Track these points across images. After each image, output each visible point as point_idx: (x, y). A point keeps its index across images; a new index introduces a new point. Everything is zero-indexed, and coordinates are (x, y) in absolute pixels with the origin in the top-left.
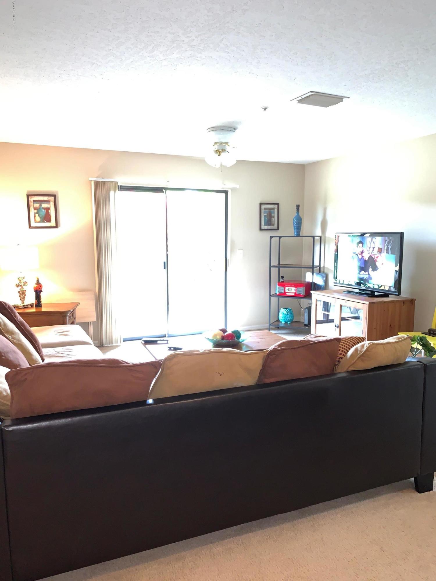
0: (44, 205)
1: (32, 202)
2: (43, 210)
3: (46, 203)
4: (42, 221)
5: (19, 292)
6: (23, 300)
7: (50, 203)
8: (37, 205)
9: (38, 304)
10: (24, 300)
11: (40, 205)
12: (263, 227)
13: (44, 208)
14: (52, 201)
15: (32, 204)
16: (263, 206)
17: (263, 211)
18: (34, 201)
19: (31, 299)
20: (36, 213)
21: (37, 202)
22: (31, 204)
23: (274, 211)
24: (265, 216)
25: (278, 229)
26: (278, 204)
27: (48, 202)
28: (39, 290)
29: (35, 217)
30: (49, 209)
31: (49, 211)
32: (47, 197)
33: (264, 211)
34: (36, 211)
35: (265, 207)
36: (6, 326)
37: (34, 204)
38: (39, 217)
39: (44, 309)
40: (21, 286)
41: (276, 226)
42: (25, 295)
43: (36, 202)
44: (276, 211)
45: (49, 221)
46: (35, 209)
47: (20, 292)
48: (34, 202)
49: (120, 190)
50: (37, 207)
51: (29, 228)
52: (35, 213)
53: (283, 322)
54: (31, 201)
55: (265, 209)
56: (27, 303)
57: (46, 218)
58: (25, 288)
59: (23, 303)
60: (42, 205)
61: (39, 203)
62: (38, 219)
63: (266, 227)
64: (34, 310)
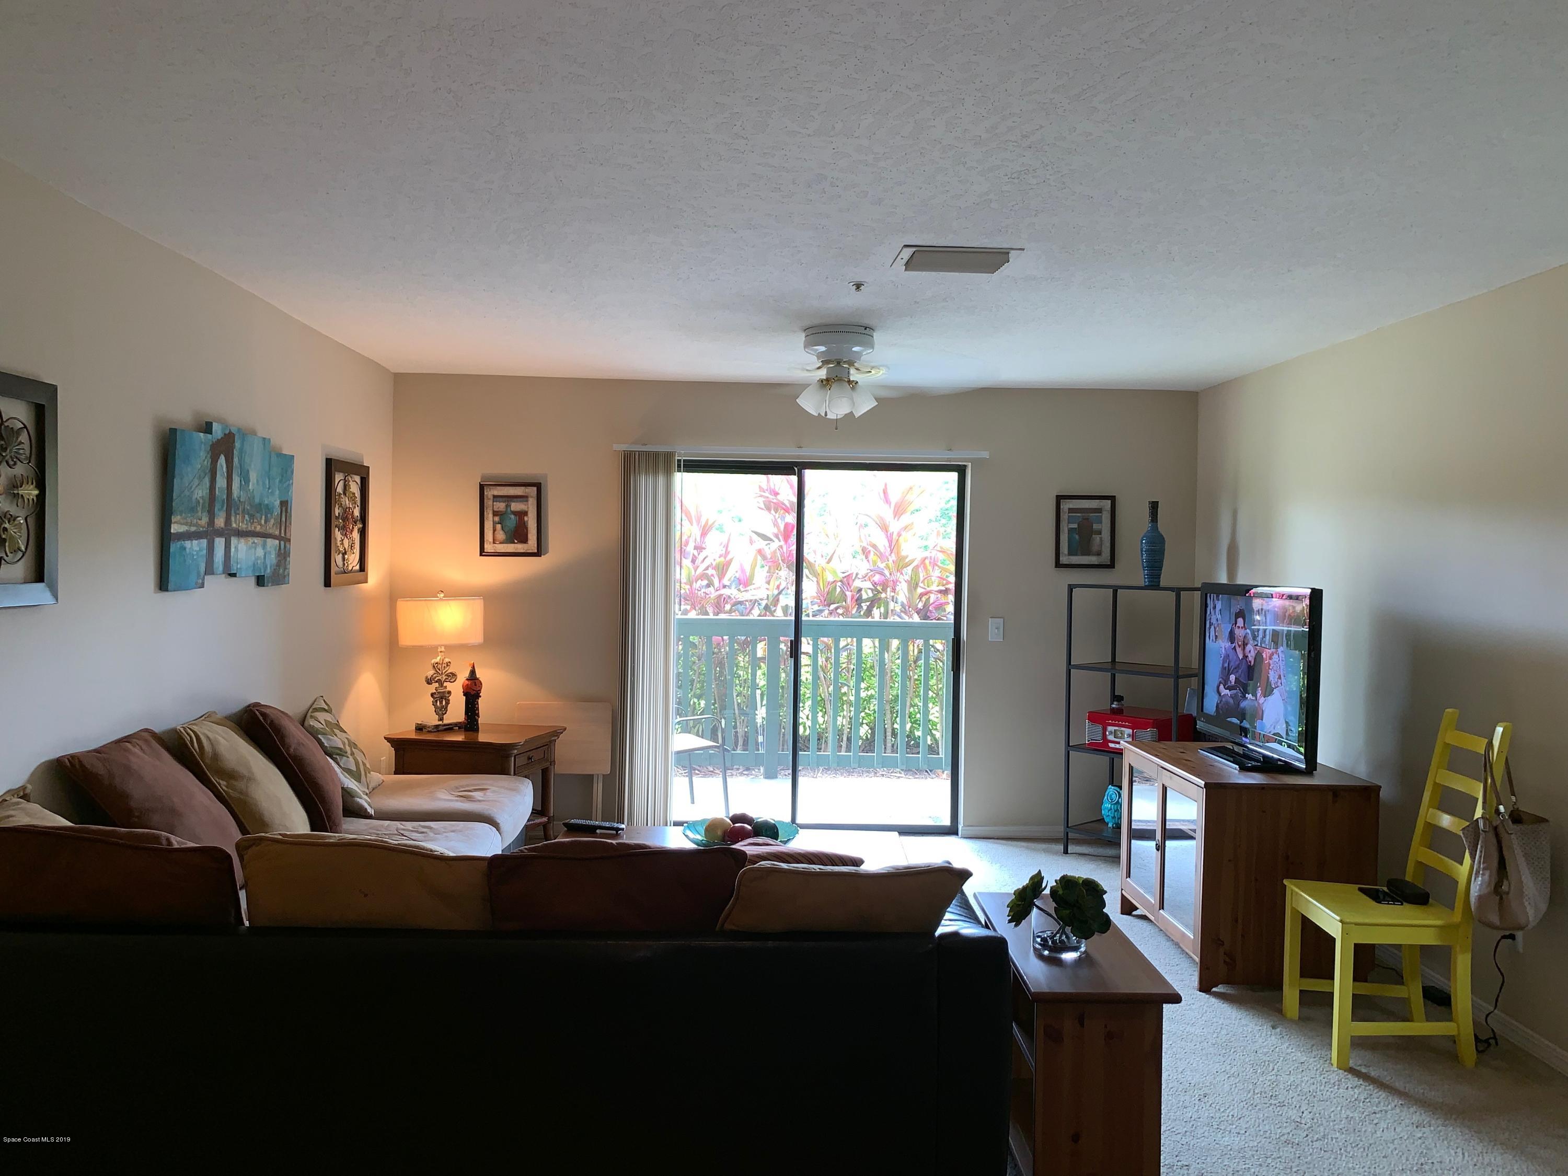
0: (516, 506)
1: (489, 499)
2: (513, 516)
3: (521, 502)
4: (510, 540)
5: (432, 695)
6: (440, 712)
7: (527, 501)
8: (501, 506)
9: (468, 723)
10: (443, 714)
11: (508, 506)
12: (1064, 559)
13: (515, 513)
14: (532, 497)
15: (490, 503)
16: (1066, 505)
17: (1064, 516)
18: (494, 497)
19: (456, 712)
20: (499, 523)
21: (501, 499)
22: (488, 503)
23: (1101, 516)
24: (1071, 531)
25: (1111, 565)
26: (1113, 499)
27: (523, 498)
28: (473, 693)
29: (494, 531)
30: (525, 513)
31: (526, 519)
32: (523, 488)
33: (1069, 516)
34: (497, 519)
35: (1071, 506)
36: (217, 760)
37: (495, 503)
38: (502, 532)
39: (483, 737)
40: (439, 681)
41: (1105, 557)
42: (448, 703)
43: (498, 499)
44: (1106, 518)
45: (524, 540)
46: (495, 514)
47: (435, 696)
48: (495, 499)
49: (682, 470)
50: (499, 509)
51: (481, 555)
52: (494, 523)
53: (1110, 825)
54: (487, 497)
55: (1071, 510)
56: (449, 719)
57: (519, 534)
58: (449, 686)
59: (441, 719)
60: (510, 506)
61: (505, 502)
62: (501, 535)
63: (1075, 560)
64: (459, 738)
